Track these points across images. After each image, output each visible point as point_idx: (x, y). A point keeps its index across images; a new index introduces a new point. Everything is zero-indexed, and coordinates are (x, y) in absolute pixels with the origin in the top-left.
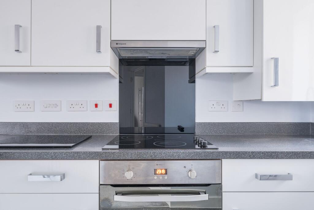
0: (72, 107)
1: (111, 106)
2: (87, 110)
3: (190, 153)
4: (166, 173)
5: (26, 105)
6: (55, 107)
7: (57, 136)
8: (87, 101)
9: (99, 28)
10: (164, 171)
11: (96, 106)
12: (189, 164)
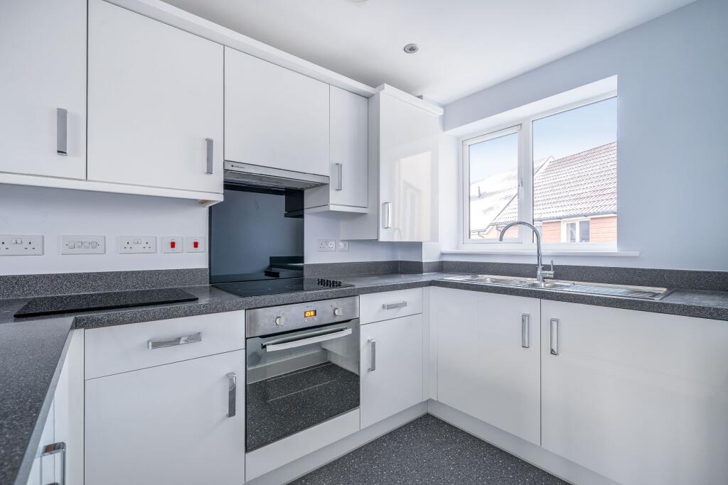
0: (128, 246)
1: (196, 245)
2: (156, 252)
3: (336, 292)
4: (315, 315)
5: (22, 243)
6: (93, 247)
7: (99, 294)
8: (156, 238)
9: (210, 143)
10: (312, 313)
11: (173, 245)
12: (334, 303)
